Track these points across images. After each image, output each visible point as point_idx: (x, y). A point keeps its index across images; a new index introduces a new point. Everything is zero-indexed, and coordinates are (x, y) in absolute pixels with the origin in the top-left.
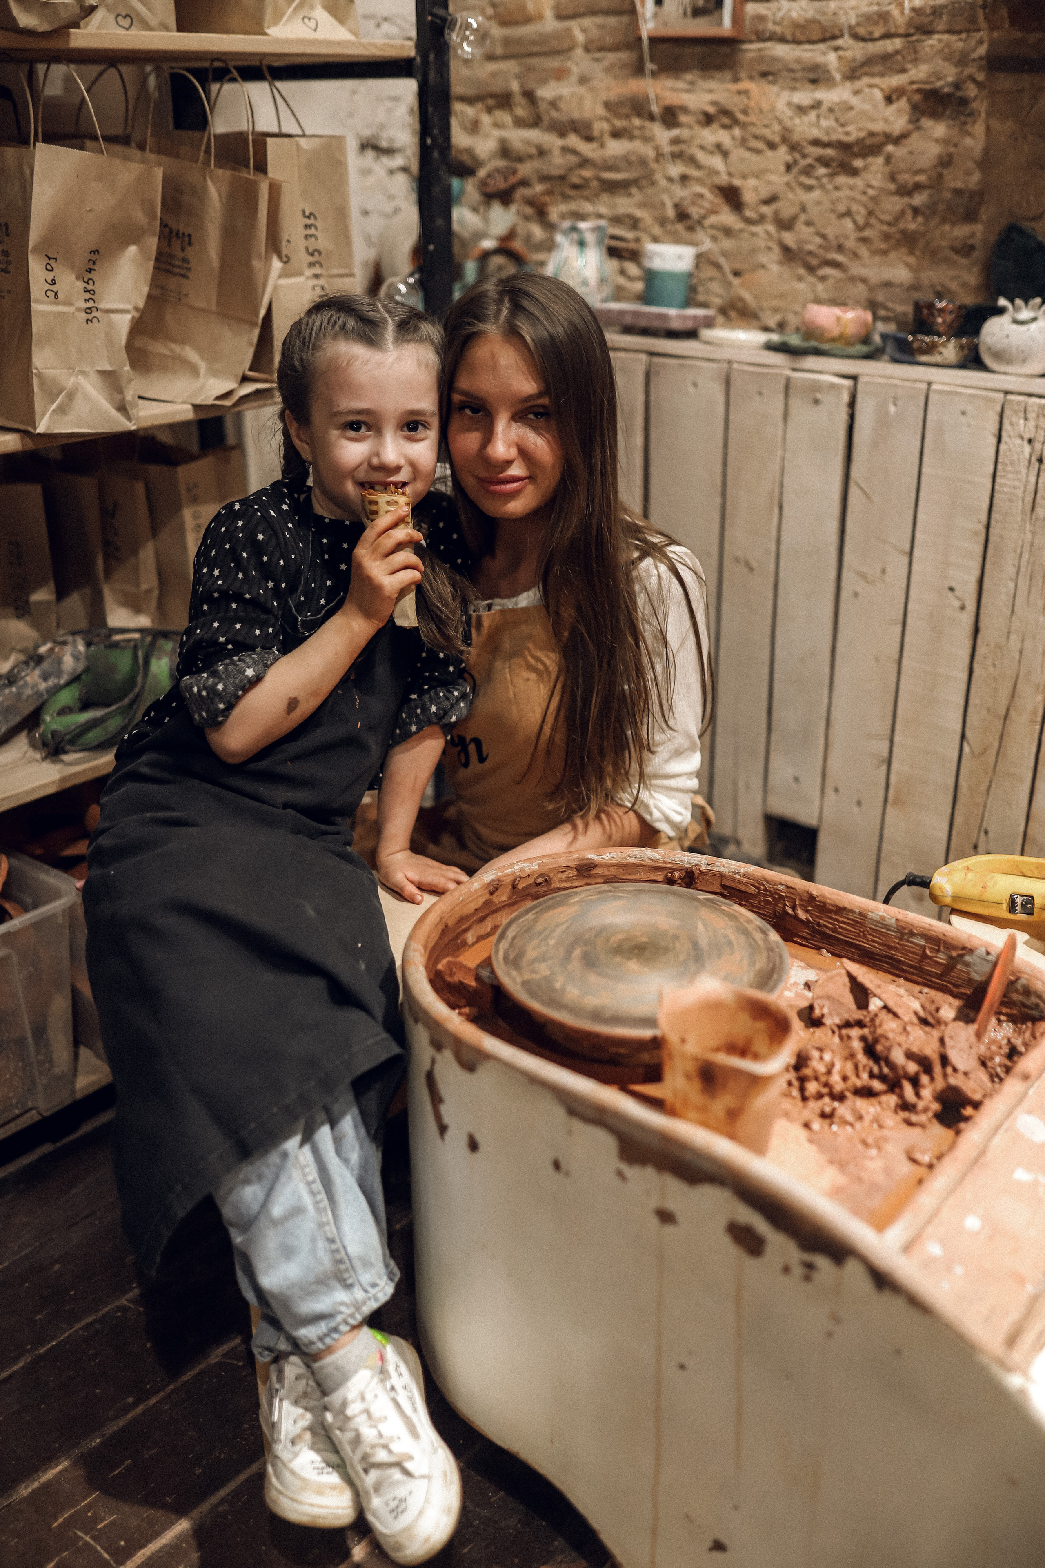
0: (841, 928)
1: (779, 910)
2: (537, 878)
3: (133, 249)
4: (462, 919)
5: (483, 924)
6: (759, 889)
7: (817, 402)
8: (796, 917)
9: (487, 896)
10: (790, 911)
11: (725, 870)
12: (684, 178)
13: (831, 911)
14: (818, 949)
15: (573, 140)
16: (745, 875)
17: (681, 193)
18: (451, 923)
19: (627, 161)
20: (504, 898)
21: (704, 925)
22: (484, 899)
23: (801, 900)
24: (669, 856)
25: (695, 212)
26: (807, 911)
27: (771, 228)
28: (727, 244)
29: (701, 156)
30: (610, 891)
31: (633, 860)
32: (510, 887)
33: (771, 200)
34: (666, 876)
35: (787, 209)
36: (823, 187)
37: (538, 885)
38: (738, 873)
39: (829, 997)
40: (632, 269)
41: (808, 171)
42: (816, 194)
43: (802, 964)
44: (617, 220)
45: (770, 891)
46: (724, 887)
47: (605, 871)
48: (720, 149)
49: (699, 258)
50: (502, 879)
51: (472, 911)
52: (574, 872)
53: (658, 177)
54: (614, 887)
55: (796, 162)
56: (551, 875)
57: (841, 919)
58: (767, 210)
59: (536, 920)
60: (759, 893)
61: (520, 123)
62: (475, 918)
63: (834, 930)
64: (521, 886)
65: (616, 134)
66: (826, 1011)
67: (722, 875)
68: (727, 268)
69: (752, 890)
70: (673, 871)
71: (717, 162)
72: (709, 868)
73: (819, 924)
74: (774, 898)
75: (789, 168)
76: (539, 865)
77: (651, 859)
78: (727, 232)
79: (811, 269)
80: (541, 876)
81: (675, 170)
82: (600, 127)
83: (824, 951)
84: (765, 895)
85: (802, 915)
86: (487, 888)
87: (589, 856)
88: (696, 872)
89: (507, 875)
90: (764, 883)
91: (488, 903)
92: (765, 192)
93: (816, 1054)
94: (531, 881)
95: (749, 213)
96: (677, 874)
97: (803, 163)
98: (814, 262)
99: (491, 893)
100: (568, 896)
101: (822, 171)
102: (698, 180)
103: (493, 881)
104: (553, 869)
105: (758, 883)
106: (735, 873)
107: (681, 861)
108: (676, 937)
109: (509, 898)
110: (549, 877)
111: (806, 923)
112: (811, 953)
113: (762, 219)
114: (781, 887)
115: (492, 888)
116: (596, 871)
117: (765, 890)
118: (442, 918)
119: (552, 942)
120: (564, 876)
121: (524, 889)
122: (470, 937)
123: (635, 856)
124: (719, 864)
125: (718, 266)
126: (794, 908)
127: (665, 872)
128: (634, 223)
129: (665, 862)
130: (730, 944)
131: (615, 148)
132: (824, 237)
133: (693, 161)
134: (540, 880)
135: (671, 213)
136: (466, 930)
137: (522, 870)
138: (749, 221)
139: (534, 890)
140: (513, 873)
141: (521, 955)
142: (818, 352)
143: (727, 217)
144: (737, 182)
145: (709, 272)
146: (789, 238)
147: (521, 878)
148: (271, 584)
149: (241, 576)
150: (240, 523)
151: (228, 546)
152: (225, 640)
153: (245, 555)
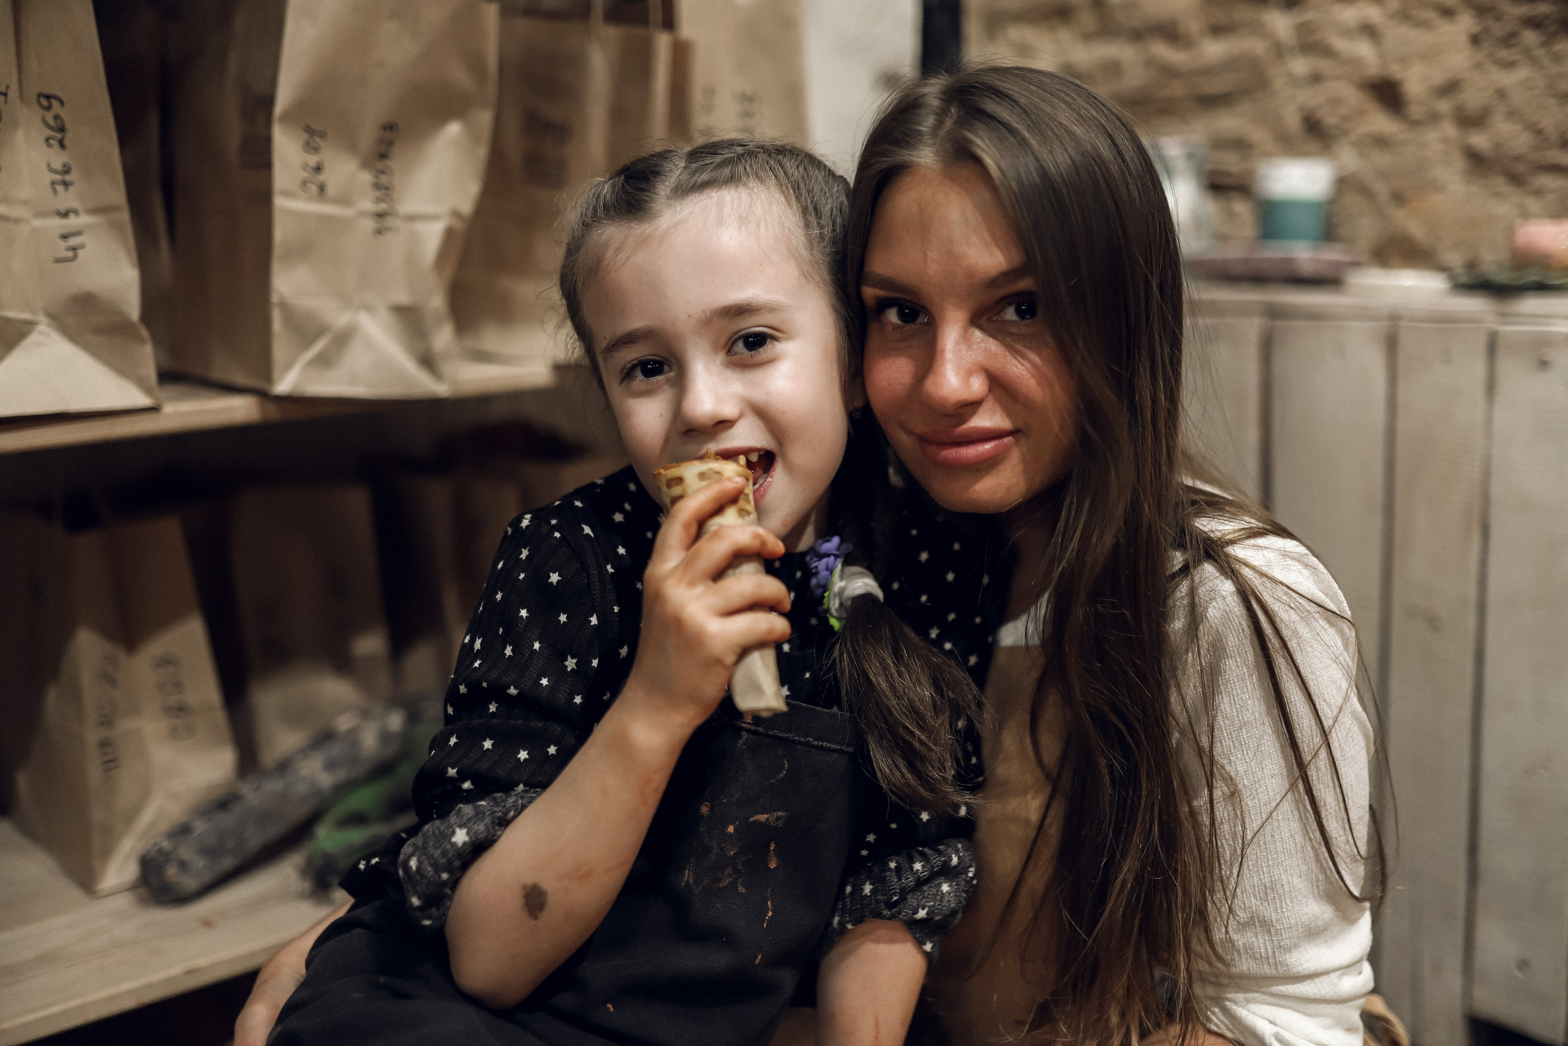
3: (454, 129)
7: (1544, 364)
12: (1316, 78)
15: (1160, 49)
17: (1312, 98)
19: (1231, 64)
25: (1330, 119)
27: (1449, 129)
28: (1382, 159)
29: (1341, 44)
33: (1450, 88)
35: (1473, 98)
36: (1533, 61)
40: (1241, 207)
41: (1509, 40)
42: (1523, 72)
48: (1369, 31)
49: (1340, 182)
53: (1279, 83)
55: (1486, 30)
58: (1444, 106)
61: (1087, 37)
65: (1217, 30)
68: (1381, 190)
71: (1364, 49)
75: (1475, 40)
78: (1381, 142)
79: (1516, 180)
81: (1300, 66)
82: (1194, 27)
92: (1438, 77)
95: (1416, 111)
97: (1498, 29)
98: (1520, 168)
101: (1530, 37)
102: (1338, 78)
113: (1434, 118)
125: (1366, 192)
128: (1240, 145)
131: (1214, 50)
132: (1539, 132)
133: (1325, 51)
138: (1415, 124)
142: (1542, 288)
143: (1380, 122)
144: (1395, 71)
145: (1352, 200)
146: (1480, 141)
148: (571, 663)
149: (508, 651)
150: (525, 554)
151: (499, 596)
152: (457, 773)
153: (524, 613)
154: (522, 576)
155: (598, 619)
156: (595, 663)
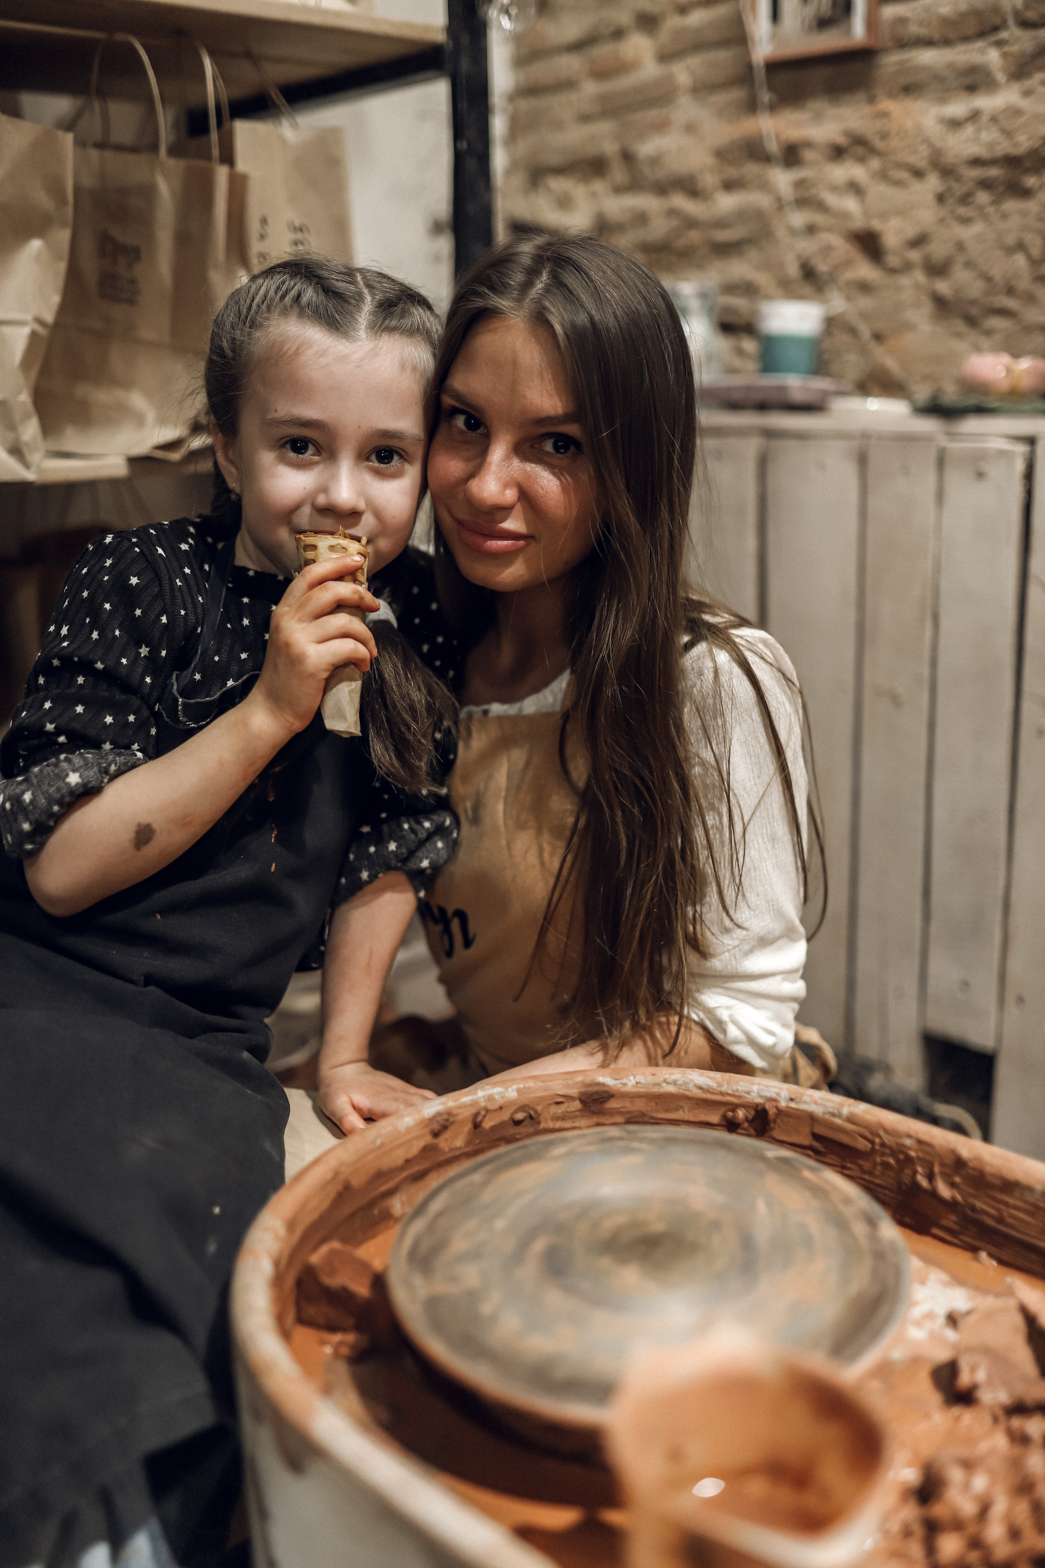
0: (1012, 1216)
1: (906, 1180)
2: (516, 1111)
3: (36, 244)
4: (380, 1175)
5: (422, 1184)
6: (872, 1143)
7: (980, 475)
8: (934, 1194)
9: (428, 1139)
10: (924, 1183)
11: (817, 1110)
12: (811, 230)
13: (993, 1187)
14: (974, 1250)
15: (680, 201)
16: (851, 1119)
17: (807, 246)
18: (356, 1182)
19: (742, 215)
20: (459, 1142)
21: (769, 1205)
22: (421, 1143)
23: (942, 1165)
24: (729, 1082)
25: (822, 267)
26: (953, 1185)
27: (919, 276)
28: (865, 303)
29: (832, 200)
30: (621, 1139)
31: (671, 1089)
32: (469, 1126)
33: (919, 241)
34: (724, 1117)
35: (938, 250)
36: (985, 217)
37: (518, 1123)
38: (840, 1116)
39: (986, 1351)
40: (749, 345)
41: (966, 199)
42: (977, 228)
43: (944, 1277)
44: (730, 288)
45: (891, 1148)
46: (816, 1137)
47: (627, 1105)
48: (855, 188)
49: (831, 323)
50: (455, 1112)
51: (400, 1162)
52: (577, 1105)
53: (781, 233)
54: (629, 1132)
55: (949, 189)
56: (539, 1108)
57: (1011, 1201)
58: (915, 255)
59: (485, 1184)
60: (873, 1150)
61: (619, 190)
62: (404, 1174)
63: (1000, 1220)
64: (488, 1124)
65: (729, 186)
66: (981, 1376)
67: (812, 1118)
68: (865, 331)
69: (862, 1145)
70: (734, 1107)
71: (851, 204)
72: (793, 1105)
73: (973, 1209)
74: (898, 1161)
75: (941, 198)
76: (519, 1091)
77: (700, 1088)
78: (865, 287)
79: (972, 322)
80: (522, 1108)
81: (798, 219)
82: (709, 180)
83: (983, 1255)
84: (883, 1154)
85: (944, 1191)
86: (426, 1126)
87: (601, 1079)
88: (772, 1112)
89: (464, 1106)
90: (882, 1133)
91: (427, 1150)
92: (911, 232)
93: (955, 1475)
94: (505, 1116)
95: (892, 260)
96: (741, 1114)
97: (960, 190)
98: (974, 311)
99: (436, 1134)
100: (549, 1144)
101: (983, 197)
102: (829, 230)
103: (439, 1114)
104: (540, 1100)
105: (871, 1132)
106: (833, 1115)
107: (748, 1093)
108: (716, 1225)
109: (468, 1143)
110: (536, 1112)
111: (951, 1205)
112: (960, 1258)
113: (907, 267)
114: (908, 1142)
115: (436, 1127)
116: (613, 1104)
117: (883, 1145)
118: (336, 1174)
119: (500, 1224)
120: (560, 1110)
121: (493, 1129)
122: (397, 1205)
123: (675, 1083)
124: (806, 1098)
125: (852, 331)
126: (930, 1177)
127: (722, 1110)
128: (749, 289)
129: (722, 1094)
130: (808, 1242)
131: (726, 203)
132: (988, 279)
133: (821, 206)
134: (520, 1116)
135: (793, 270)
136: (390, 1193)
137: (490, 1098)
138: (893, 271)
139: (512, 1130)
140: (474, 1103)
141: (440, 1245)
142: (981, 410)
143: (865, 270)
144: (876, 224)
145: (841, 338)
146: (943, 287)
147: (487, 1111)
148: (144, 651)
149: (95, 635)
150: (109, 562)
151: (85, 594)
152: (55, 728)
153: (107, 606)
154: (106, 578)
155: (167, 619)
156: (164, 653)
